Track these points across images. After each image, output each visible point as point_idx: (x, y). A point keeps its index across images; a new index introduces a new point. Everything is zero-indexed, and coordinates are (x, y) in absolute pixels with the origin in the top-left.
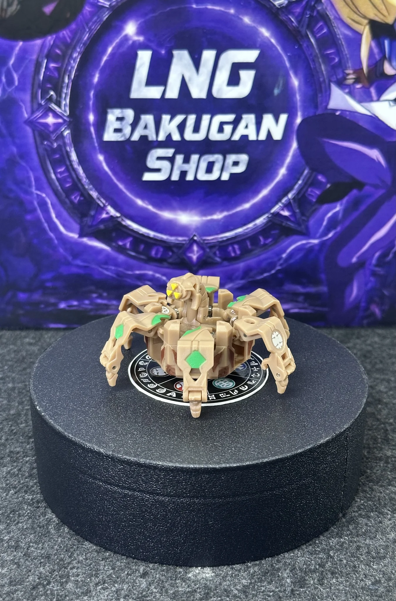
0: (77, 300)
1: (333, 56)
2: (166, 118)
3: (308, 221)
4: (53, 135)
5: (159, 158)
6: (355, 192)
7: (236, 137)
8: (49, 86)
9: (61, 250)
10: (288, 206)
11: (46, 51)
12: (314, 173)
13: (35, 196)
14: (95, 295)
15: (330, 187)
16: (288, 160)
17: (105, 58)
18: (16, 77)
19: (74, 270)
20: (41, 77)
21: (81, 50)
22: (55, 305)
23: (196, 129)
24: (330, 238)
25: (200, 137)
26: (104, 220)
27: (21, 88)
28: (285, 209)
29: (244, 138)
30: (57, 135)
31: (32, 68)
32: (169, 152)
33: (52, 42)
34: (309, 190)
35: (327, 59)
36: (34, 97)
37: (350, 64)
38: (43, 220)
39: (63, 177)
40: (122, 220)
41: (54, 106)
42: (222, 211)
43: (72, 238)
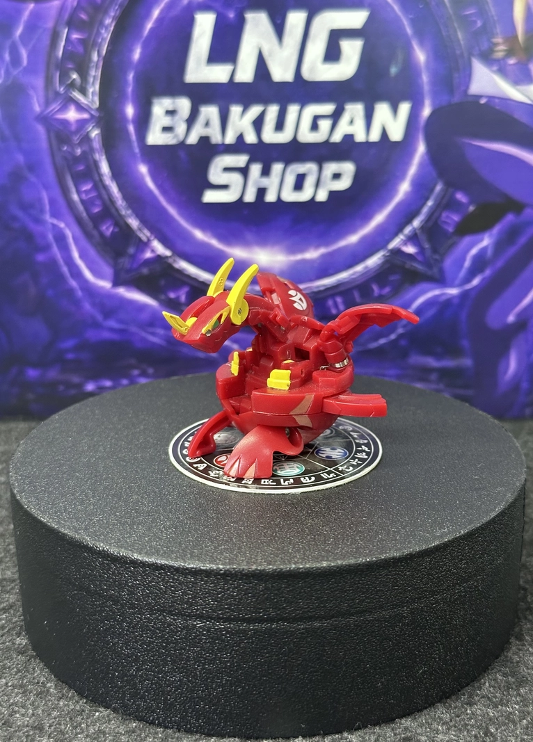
0: (110, 378)
1: (474, 19)
2: (236, 110)
3: (442, 261)
4: (76, 136)
5: (227, 169)
6: (510, 218)
7: (337, 137)
8: (70, 66)
9: (87, 306)
10: (413, 239)
11: (66, 16)
12: (451, 190)
13: (50, 226)
14: (136, 372)
15: (475, 210)
16: (413, 170)
17: (149, 25)
18: (24, 54)
19: (106, 335)
20: (60, 53)
21: (116, 14)
22: (80, 386)
23: (280, 126)
24: (475, 287)
25: (284, 137)
26: (148, 262)
27: (30, 70)
28: (408, 244)
29: (349, 138)
30: (81, 137)
31: (46, 41)
32: (241, 160)
33: (75, 4)
34: (444, 215)
35: (466, 22)
36: (49, 82)
37: (498, 30)
38: (61, 262)
39: (90, 198)
40: (175, 261)
41: (77, 95)
42: (317, 247)
43: (102, 288)
